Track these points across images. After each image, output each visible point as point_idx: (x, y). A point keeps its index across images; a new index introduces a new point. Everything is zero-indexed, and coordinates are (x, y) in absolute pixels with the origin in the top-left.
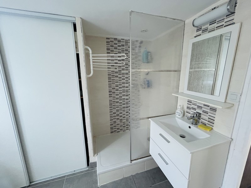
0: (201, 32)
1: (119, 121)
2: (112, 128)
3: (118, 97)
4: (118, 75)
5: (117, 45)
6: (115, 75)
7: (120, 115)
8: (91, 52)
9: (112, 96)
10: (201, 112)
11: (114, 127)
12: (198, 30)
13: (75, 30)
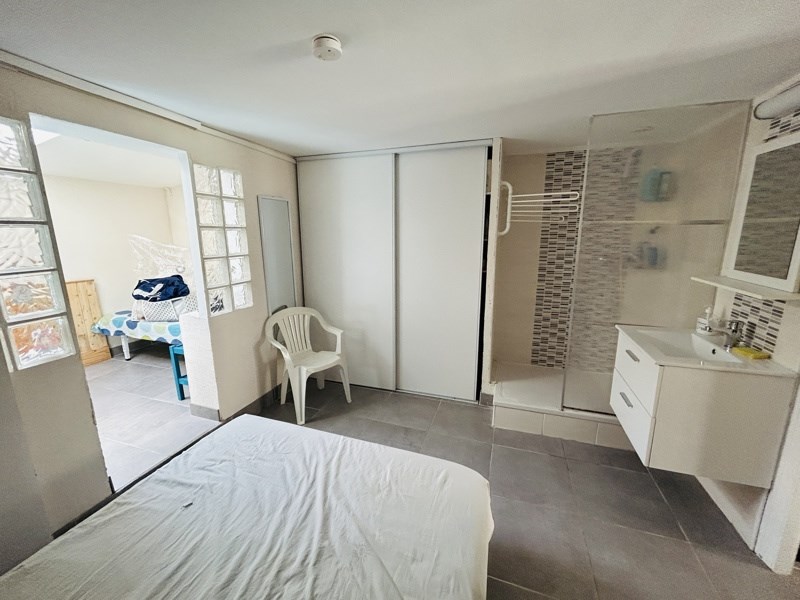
0: (777, 129)
1: (556, 340)
2: (535, 352)
3: (561, 282)
4: (566, 232)
5: (571, 167)
6: (560, 232)
7: (560, 326)
8: (510, 192)
9: (546, 279)
10: (756, 322)
11: (542, 350)
12: (774, 126)
13: (490, 156)
